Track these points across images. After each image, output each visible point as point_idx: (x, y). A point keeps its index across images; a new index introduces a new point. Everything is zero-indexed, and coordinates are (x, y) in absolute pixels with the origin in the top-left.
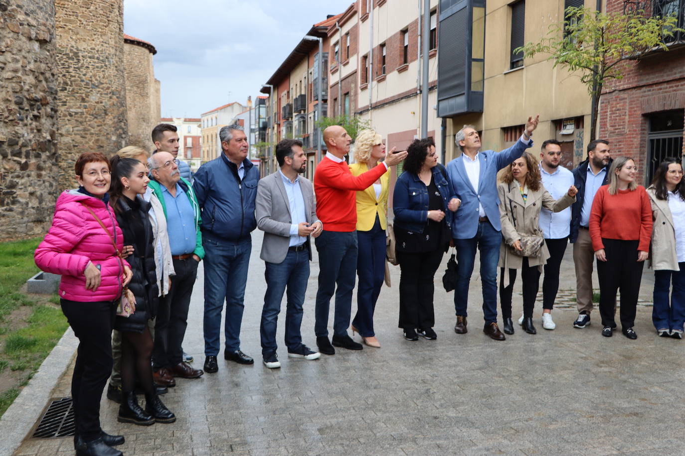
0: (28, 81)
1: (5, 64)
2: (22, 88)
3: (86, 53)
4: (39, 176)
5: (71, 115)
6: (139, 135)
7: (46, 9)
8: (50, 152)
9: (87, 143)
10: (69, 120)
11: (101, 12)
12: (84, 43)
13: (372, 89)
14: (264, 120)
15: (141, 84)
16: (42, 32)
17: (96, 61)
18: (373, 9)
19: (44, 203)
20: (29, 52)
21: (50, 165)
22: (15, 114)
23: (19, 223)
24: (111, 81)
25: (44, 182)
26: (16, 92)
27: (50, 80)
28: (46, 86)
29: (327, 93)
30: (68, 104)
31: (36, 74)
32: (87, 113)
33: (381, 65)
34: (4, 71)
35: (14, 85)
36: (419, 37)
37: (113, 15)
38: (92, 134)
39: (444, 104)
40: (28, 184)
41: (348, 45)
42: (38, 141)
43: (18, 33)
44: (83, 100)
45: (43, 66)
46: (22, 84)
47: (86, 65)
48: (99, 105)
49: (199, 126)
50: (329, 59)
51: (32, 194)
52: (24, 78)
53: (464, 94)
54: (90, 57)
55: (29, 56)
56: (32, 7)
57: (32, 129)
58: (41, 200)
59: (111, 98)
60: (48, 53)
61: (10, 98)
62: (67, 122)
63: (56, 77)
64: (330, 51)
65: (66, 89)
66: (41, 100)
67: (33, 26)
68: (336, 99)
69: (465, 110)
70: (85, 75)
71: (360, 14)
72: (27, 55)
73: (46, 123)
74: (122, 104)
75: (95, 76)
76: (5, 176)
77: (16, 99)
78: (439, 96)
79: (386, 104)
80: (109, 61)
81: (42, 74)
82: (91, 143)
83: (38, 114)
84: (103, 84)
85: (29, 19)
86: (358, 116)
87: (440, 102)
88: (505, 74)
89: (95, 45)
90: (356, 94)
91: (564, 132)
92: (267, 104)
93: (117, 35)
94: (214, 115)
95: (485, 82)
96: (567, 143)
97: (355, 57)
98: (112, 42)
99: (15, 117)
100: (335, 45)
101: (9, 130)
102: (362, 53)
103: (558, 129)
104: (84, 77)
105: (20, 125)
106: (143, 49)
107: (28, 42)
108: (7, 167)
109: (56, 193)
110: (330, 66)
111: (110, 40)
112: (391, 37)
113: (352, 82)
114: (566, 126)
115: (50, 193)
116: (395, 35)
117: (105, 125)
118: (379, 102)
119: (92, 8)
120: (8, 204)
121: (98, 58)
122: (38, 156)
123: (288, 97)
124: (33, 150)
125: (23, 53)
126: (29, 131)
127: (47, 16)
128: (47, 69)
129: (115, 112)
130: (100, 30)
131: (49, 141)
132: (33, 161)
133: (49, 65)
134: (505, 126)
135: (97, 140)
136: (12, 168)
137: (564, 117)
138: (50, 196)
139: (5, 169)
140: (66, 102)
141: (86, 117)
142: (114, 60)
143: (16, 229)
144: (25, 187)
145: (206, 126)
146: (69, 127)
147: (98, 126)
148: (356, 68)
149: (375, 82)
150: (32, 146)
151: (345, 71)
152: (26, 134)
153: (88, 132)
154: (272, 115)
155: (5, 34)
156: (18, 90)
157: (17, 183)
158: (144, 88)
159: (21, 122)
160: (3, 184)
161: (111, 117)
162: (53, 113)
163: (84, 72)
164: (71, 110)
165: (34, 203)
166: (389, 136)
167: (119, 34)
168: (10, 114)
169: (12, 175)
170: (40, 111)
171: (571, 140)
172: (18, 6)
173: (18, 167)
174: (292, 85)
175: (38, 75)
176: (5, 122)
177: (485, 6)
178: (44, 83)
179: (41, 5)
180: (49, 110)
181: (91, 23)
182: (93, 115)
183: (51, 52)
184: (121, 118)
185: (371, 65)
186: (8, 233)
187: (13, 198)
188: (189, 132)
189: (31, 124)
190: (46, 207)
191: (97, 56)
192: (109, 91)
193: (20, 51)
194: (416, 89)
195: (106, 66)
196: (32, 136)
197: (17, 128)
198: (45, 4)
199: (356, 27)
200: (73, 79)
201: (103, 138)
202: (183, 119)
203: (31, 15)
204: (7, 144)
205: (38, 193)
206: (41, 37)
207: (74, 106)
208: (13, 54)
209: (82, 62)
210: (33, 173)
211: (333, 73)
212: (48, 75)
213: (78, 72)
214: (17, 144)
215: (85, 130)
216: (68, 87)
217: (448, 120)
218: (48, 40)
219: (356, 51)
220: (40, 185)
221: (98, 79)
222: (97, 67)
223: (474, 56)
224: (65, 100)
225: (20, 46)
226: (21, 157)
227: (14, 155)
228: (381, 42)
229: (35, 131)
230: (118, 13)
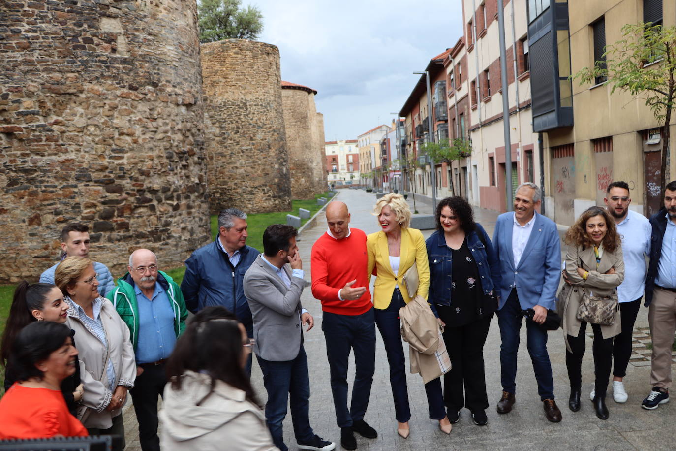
0: (177, 139)
1: (157, 128)
2: (171, 146)
3: (252, 103)
4: (189, 213)
5: (243, 152)
6: (304, 159)
7: (191, 79)
8: (198, 192)
9: (256, 172)
10: (241, 156)
11: (262, 70)
12: (250, 95)
13: (480, 109)
14: (403, 139)
15: (302, 120)
16: (187, 98)
17: (260, 107)
18: (477, 40)
19: (195, 235)
20: (177, 115)
21: (199, 203)
22: (166, 166)
23: (174, 254)
24: (272, 122)
25: (194, 218)
26: (168, 149)
27: (196, 134)
28: (192, 140)
29: (447, 114)
30: (240, 143)
31: (183, 132)
32: (255, 148)
33: (486, 88)
34: (157, 134)
35: (165, 143)
36: (515, 62)
37: (271, 70)
38: (259, 165)
39: (538, 120)
40: (180, 221)
41: (460, 73)
42: (187, 185)
43: (167, 102)
44: (252, 139)
45: (189, 125)
46: (172, 142)
47: (252, 111)
48: (264, 142)
49: (357, 146)
50: (447, 85)
51: (184, 229)
52: (172, 136)
53: (554, 110)
54: (255, 105)
55: (177, 118)
56: (178, 80)
57: (181, 177)
58: (192, 232)
59: (273, 135)
60: (193, 114)
61: (162, 155)
62: (240, 157)
63: (202, 131)
64: (447, 79)
65: (238, 132)
66: (188, 152)
67: (179, 94)
68: (454, 119)
69: (556, 125)
70: (252, 119)
71: (467, 46)
72: (175, 118)
73: (194, 170)
74: (282, 137)
75: (259, 119)
76: (161, 217)
77: (167, 155)
78: (533, 114)
79: (493, 121)
80: (270, 106)
81: (189, 131)
82: (259, 172)
83: (186, 164)
84: (266, 124)
85: (176, 89)
86: (472, 133)
87: (535, 119)
88: (591, 89)
89: (259, 95)
90: (469, 114)
91: (651, 142)
92: (405, 126)
93: (275, 85)
94: (367, 137)
95: (574, 98)
96: (654, 152)
97: (466, 82)
98: (272, 91)
99: (166, 169)
100: (451, 73)
101: (162, 180)
102: (471, 79)
103: (645, 139)
104: (251, 121)
105: (171, 175)
106: (303, 92)
107: (175, 108)
108: (162, 210)
109: (206, 225)
110: (448, 91)
111: (270, 90)
112: (493, 63)
113: (465, 104)
114: (652, 135)
115: (200, 226)
116: (495, 62)
117: (269, 156)
118: (488, 120)
119: (255, 67)
120: (164, 240)
121: (261, 105)
122: (188, 197)
123: (419, 119)
124: (183, 193)
125: (172, 117)
126: (179, 178)
127: (191, 84)
128: (193, 126)
129: (277, 145)
130: (262, 83)
131: (197, 184)
132: (183, 202)
133: (195, 123)
134: (594, 138)
135: (264, 170)
136: (165, 210)
137: (649, 128)
138: (200, 228)
139: (160, 211)
140: (238, 142)
141: (254, 152)
142: (273, 105)
143: (171, 258)
144: (178, 224)
145: (361, 146)
146: (242, 161)
147: (264, 158)
148: (467, 92)
149: (483, 103)
150: (182, 190)
151: (460, 95)
152: (176, 181)
153: (257, 164)
154: (409, 134)
155: (157, 105)
156: (168, 147)
157: (171, 222)
158: (305, 122)
159: (171, 172)
160: (160, 224)
161: (274, 150)
162: (200, 160)
163: (251, 117)
164: (243, 148)
165: (187, 236)
166: (497, 149)
167: (277, 84)
168: (162, 167)
169: (167, 215)
170: (188, 161)
171: (658, 150)
172: (167, 81)
173: (170, 209)
174: (422, 109)
175: (185, 133)
176: (159, 174)
177: (568, 29)
178: (191, 138)
179: (186, 77)
180: (196, 159)
181: (255, 79)
182: (259, 150)
183: (196, 112)
184: (282, 150)
185: (478, 89)
186: (166, 262)
187: (168, 234)
188: (350, 151)
189: (180, 173)
190: (197, 238)
191: (260, 103)
192: (271, 130)
193: (169, 116)
194: (515, 107)
195: (268, 110)
196: (181, 182)
197: (168, 177)
198: (190, 75)
199: (465, 57)
200: (243, 123)
201: (268, 167)
202: (344, 141)
203: (178, 86)
204: (161, 191)
205: (189, 228)
206: (187, 102)
207: (245, 145)
208: (164, 119)
209: (249, 109)
210: (184, 212)
211: (450, 97)
212: (194, 131)
213: (247, 117)
214: (169, 190)
215: (254, 162)
216: (240, 130)
217: (544, 134)
218: (193, 103)
219: (466, 78)
220: (190, 221)
221: (262, 121)
222: (261, 112)
223: (561, 75)
224: (238, 140)
225: (168, 112)
226: (173, 200)
227: (167, 199)
228: (485, 68)
229: (184, 178)
230: (275, 69)
